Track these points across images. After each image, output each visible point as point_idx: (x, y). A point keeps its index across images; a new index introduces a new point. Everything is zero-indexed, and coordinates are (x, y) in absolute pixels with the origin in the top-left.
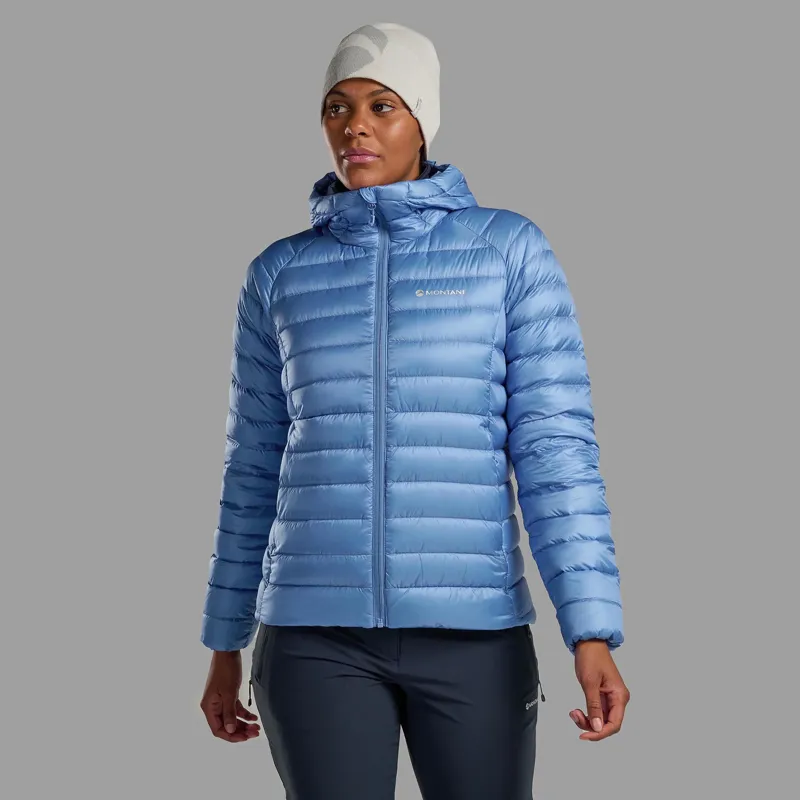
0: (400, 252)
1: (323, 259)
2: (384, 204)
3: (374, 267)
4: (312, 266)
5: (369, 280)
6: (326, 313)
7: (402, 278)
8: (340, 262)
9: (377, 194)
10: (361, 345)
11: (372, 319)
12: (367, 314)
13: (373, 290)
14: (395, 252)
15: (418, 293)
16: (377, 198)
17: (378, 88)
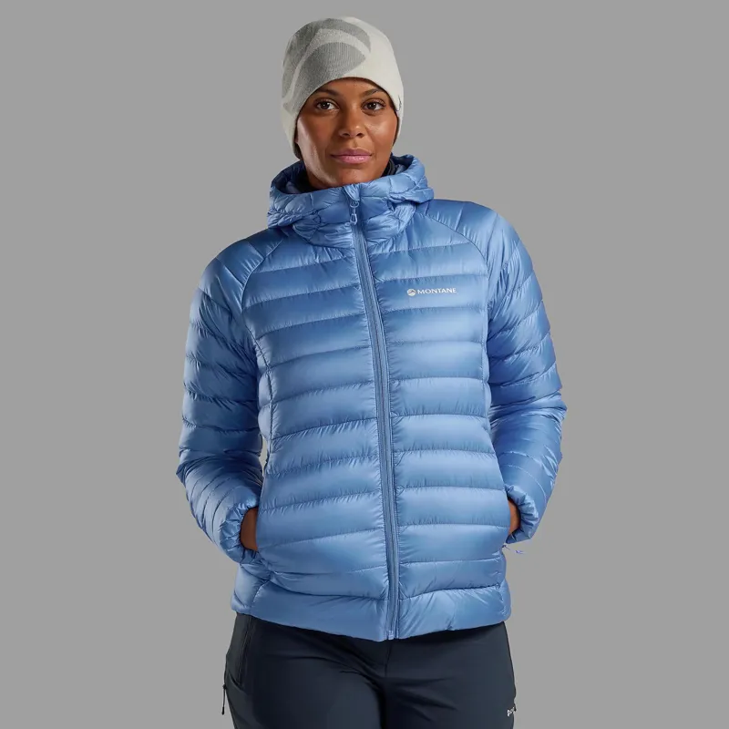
0: (380, 252)
1: (297, 263)
2: (367, 201)
3: (356, 268)
4: (286, 270)
5: (353, 282)
6: (313, 318)
7: (389, 279)
8: (316, 265)
9: (361, 191)
10: (358, 349)
11: (365, 321)
12: (358, 317)
13: (360, 293)
14: (374, 252)
15: (411, 293)
16: (360, 196)
17: (370, 87)
